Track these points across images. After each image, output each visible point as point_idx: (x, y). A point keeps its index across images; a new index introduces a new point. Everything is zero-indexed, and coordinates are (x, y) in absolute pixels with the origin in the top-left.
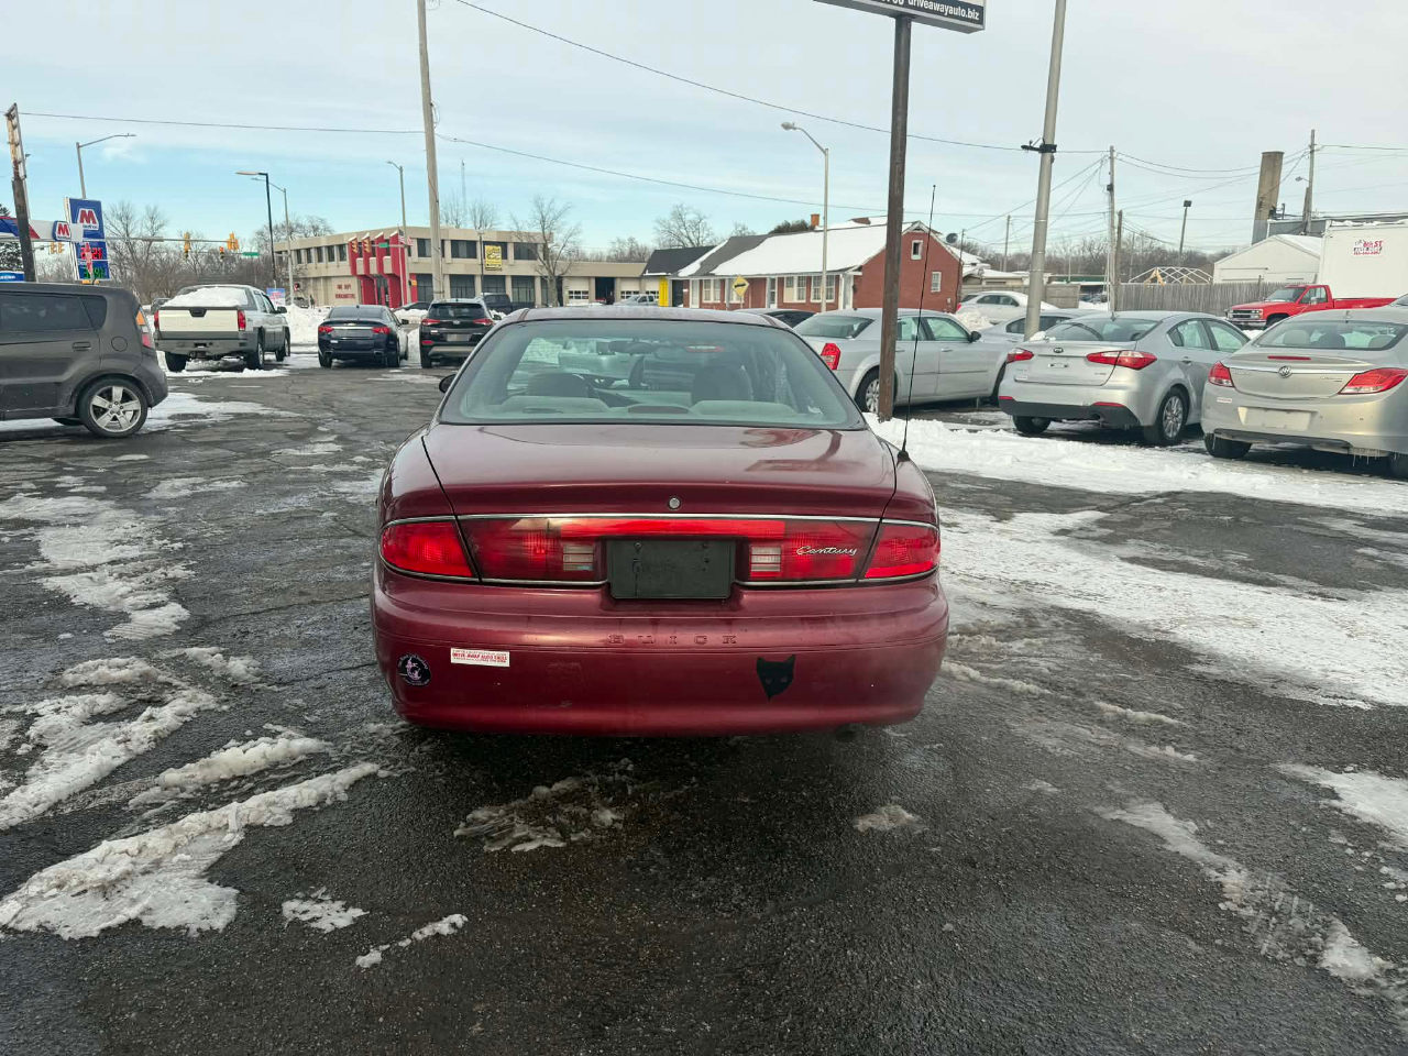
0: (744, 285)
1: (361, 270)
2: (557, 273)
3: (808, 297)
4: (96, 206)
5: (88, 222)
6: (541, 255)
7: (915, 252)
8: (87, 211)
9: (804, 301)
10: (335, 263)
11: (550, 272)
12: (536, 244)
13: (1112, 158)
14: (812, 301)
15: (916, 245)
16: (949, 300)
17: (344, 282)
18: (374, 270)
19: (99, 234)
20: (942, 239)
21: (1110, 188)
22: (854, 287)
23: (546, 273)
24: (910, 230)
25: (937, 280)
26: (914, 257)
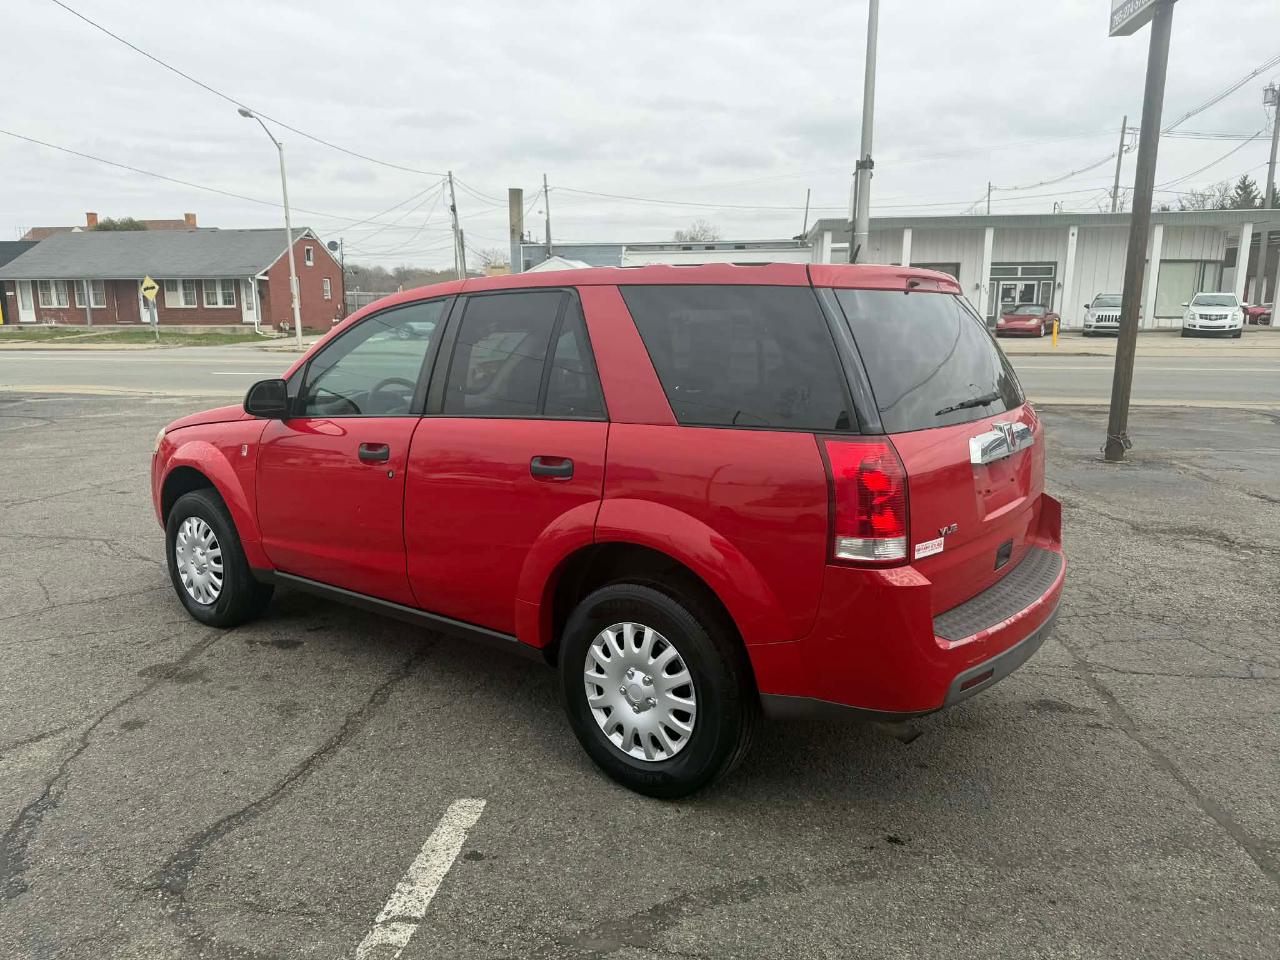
0: (154, 288)
3: (200, 303)
7: (309, 259)
9: (195, 306)
13: (451, 182)
14: (206, 306)
15: (308, 251)
16: (339, 306)
20: (325, 241)
21: (453, 209)
22: (260, 292)
24: (302, 236)
25: (327, 287)
26: (310, 263)
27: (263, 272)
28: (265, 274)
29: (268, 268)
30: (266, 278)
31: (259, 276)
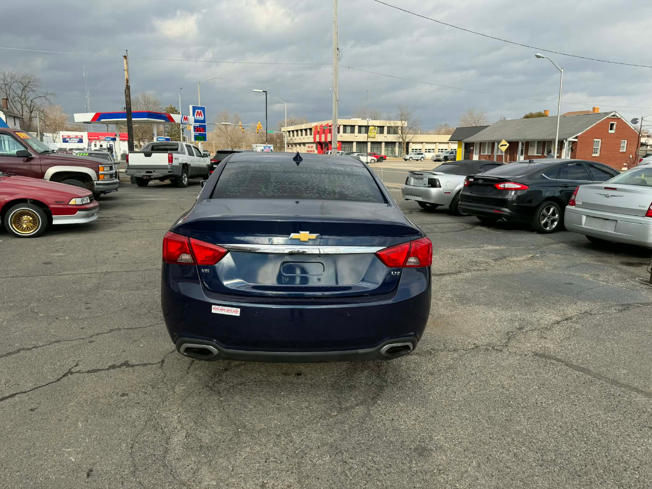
0: (506, 145)
1: (318, 140)
2: (407, 140)
4: (203, 109)
5: (199, 116)
6: (400, 131)
7: (611, 129)
8: (199, 111)
10: (307, 137)
11: (403, 140)
12: (398, 127)
15: (612, 125)
16: (631, 156)
17: (310, 145)
18: (323, 140)
19: (204, 121)
20: (627, 119)
22: (571, 148)
23: (401, 140)
24: (609, 116)
25: (624, 144)
26: (610, 131)
27: (574, 137)
28: (576, 138)
29: (578, 135)
30: (576, 140)
31: (571, 139)
